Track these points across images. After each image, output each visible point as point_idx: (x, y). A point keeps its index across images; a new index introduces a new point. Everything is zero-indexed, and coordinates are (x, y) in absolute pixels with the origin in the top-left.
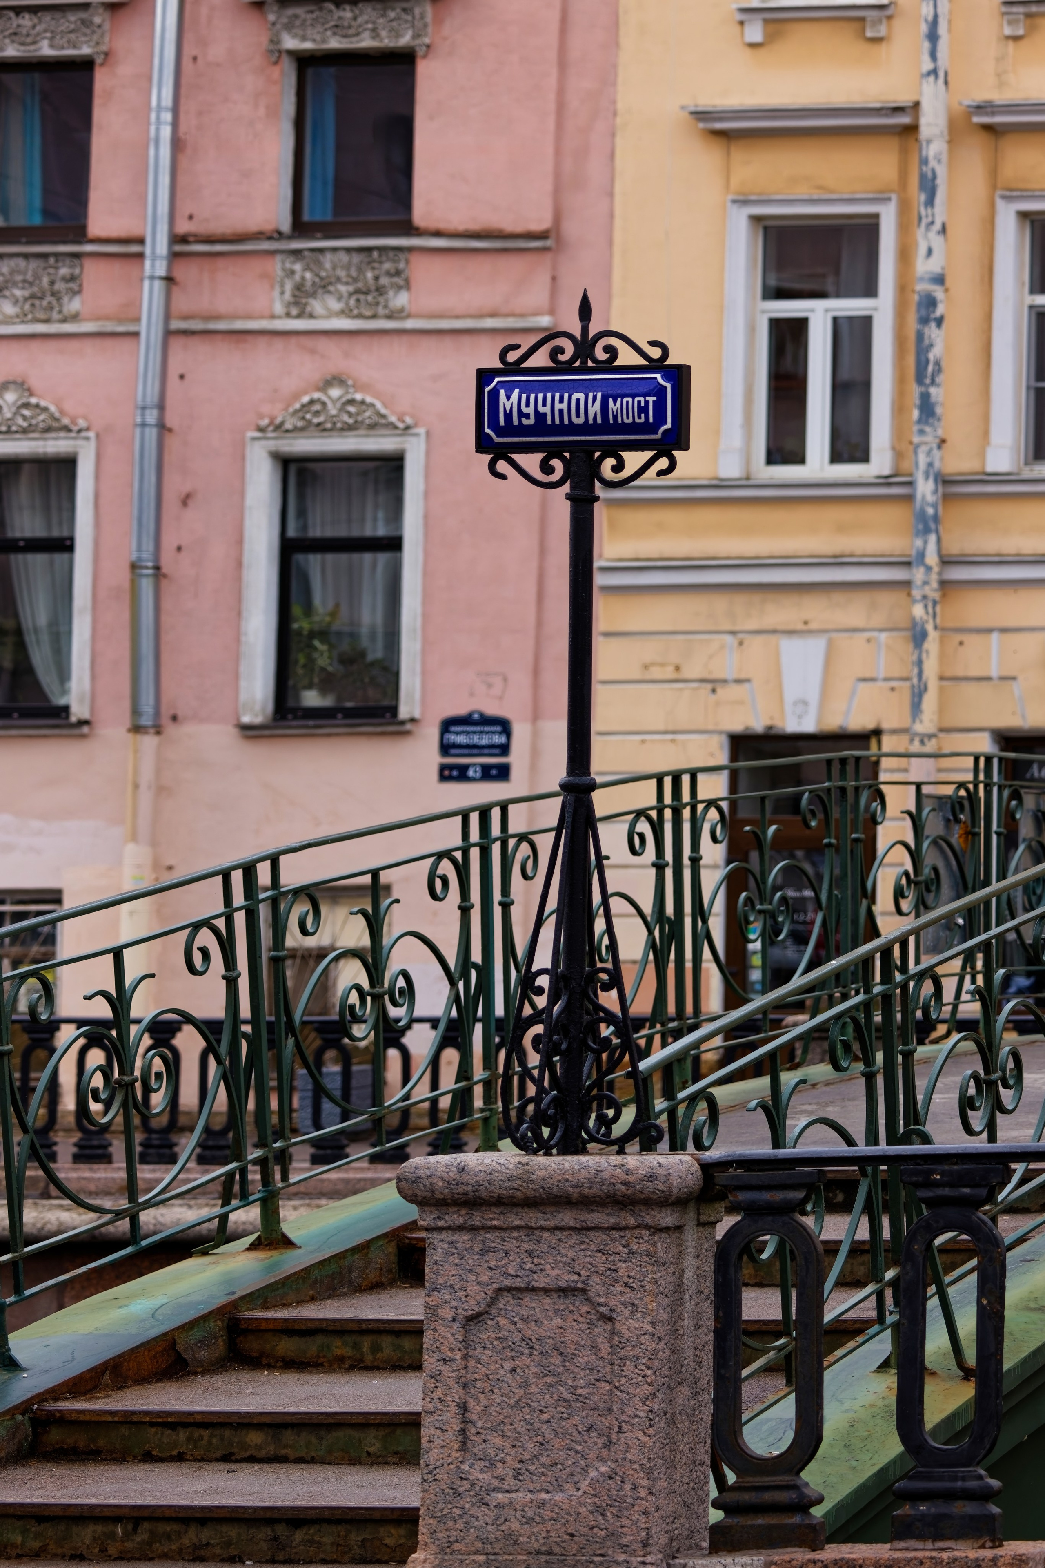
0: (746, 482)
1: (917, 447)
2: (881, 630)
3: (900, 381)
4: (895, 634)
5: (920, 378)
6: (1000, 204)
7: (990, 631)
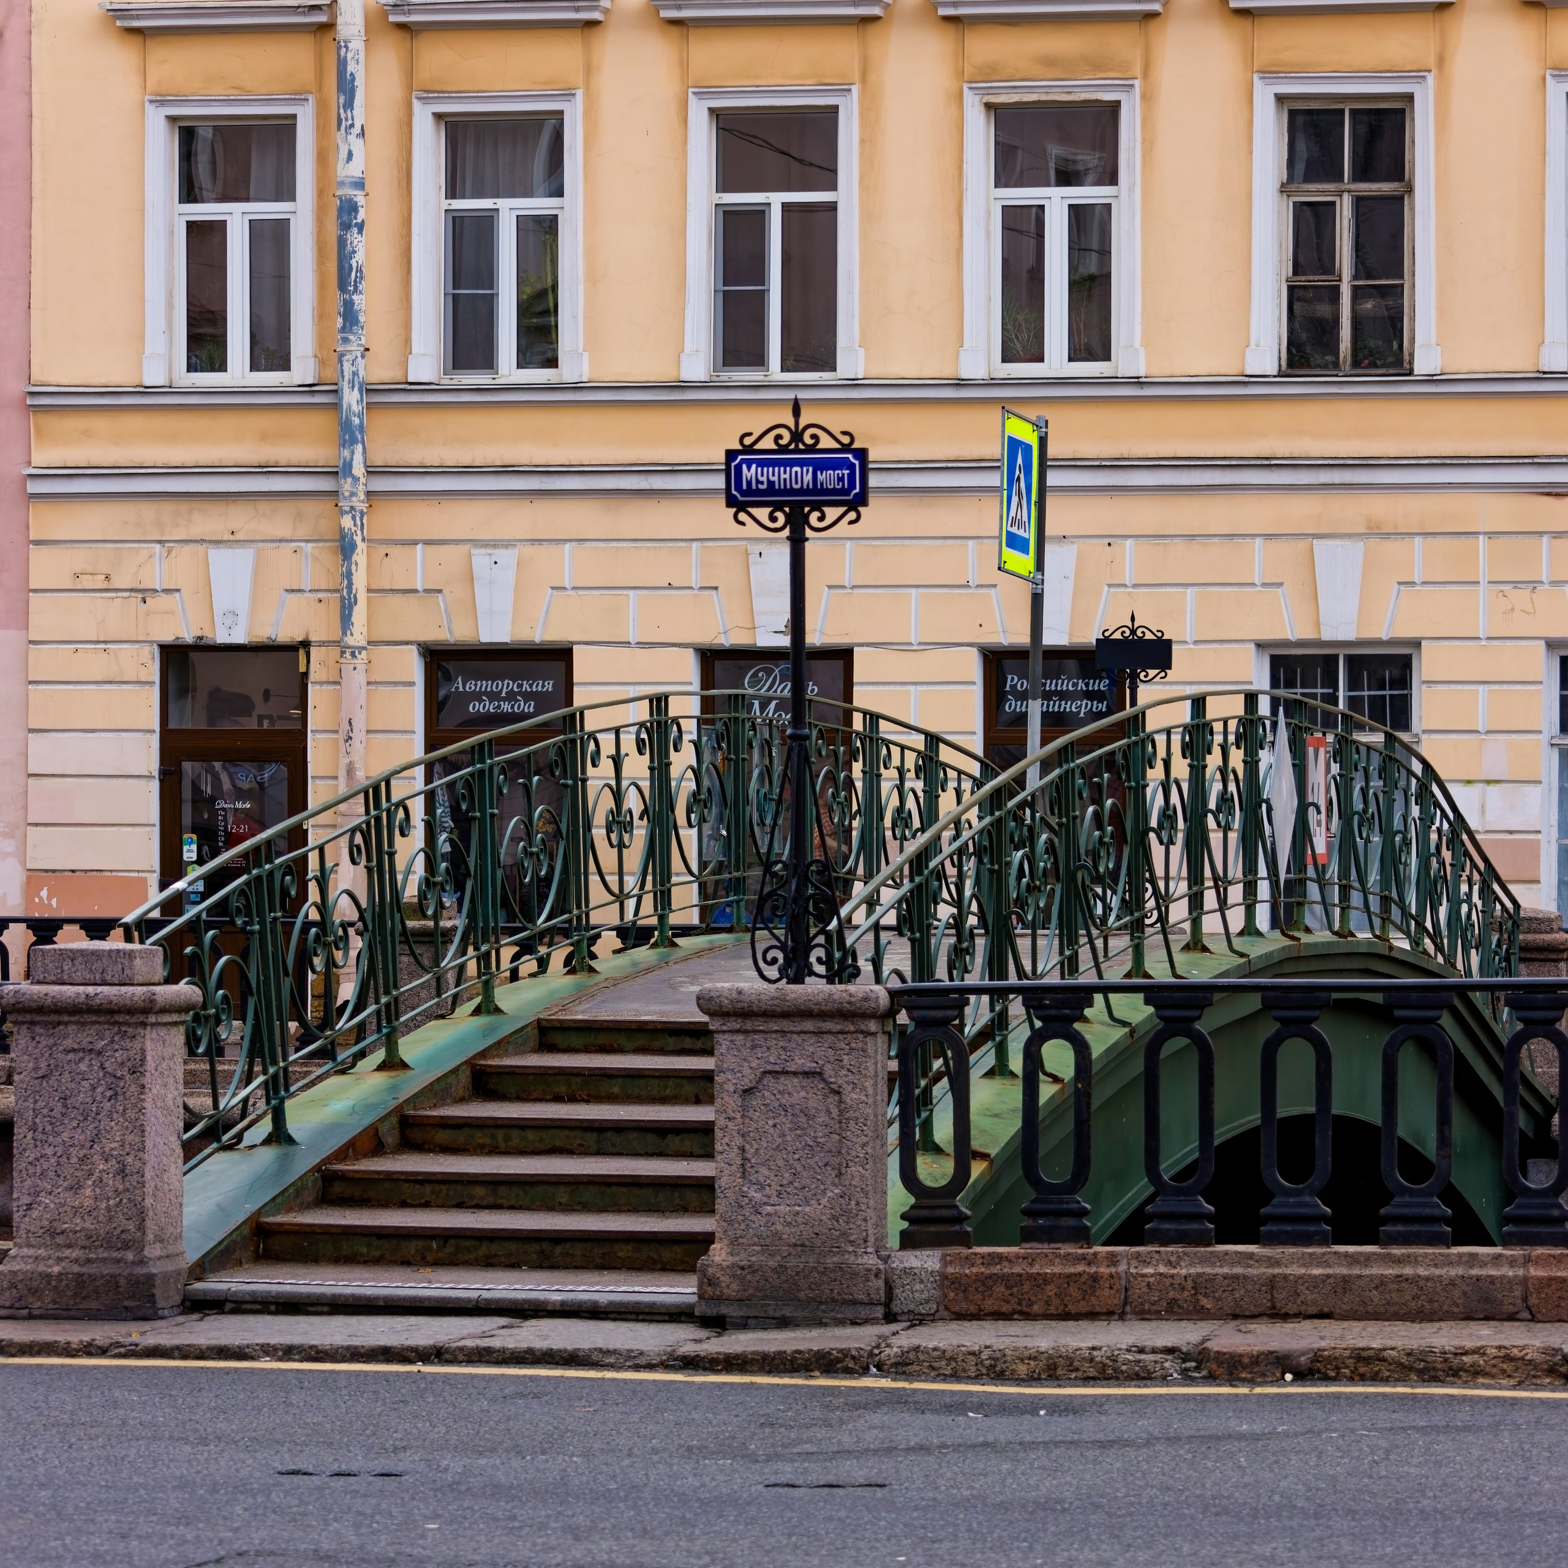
0: (169, 390)
1: (341, 356)
2: (307, 541)
3: (321, 285)
4: (320, 544)
5: (343, 285)
6: (417, 105)
7: (415, 543)
